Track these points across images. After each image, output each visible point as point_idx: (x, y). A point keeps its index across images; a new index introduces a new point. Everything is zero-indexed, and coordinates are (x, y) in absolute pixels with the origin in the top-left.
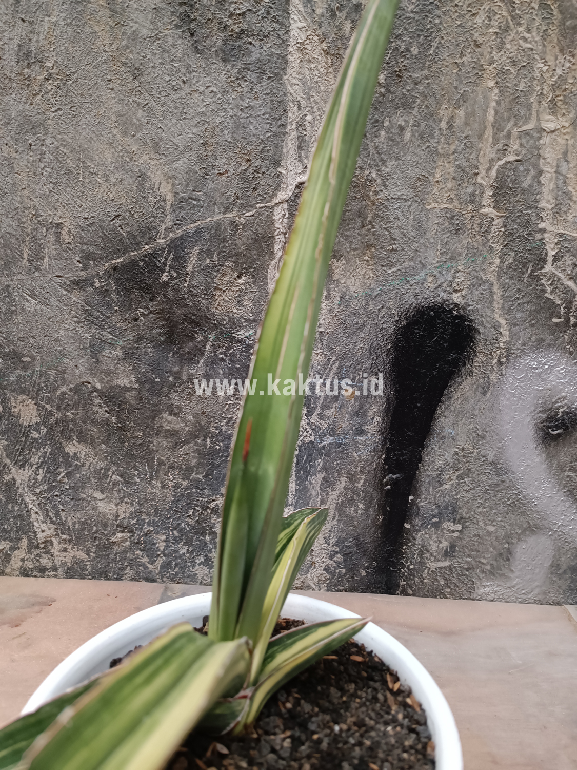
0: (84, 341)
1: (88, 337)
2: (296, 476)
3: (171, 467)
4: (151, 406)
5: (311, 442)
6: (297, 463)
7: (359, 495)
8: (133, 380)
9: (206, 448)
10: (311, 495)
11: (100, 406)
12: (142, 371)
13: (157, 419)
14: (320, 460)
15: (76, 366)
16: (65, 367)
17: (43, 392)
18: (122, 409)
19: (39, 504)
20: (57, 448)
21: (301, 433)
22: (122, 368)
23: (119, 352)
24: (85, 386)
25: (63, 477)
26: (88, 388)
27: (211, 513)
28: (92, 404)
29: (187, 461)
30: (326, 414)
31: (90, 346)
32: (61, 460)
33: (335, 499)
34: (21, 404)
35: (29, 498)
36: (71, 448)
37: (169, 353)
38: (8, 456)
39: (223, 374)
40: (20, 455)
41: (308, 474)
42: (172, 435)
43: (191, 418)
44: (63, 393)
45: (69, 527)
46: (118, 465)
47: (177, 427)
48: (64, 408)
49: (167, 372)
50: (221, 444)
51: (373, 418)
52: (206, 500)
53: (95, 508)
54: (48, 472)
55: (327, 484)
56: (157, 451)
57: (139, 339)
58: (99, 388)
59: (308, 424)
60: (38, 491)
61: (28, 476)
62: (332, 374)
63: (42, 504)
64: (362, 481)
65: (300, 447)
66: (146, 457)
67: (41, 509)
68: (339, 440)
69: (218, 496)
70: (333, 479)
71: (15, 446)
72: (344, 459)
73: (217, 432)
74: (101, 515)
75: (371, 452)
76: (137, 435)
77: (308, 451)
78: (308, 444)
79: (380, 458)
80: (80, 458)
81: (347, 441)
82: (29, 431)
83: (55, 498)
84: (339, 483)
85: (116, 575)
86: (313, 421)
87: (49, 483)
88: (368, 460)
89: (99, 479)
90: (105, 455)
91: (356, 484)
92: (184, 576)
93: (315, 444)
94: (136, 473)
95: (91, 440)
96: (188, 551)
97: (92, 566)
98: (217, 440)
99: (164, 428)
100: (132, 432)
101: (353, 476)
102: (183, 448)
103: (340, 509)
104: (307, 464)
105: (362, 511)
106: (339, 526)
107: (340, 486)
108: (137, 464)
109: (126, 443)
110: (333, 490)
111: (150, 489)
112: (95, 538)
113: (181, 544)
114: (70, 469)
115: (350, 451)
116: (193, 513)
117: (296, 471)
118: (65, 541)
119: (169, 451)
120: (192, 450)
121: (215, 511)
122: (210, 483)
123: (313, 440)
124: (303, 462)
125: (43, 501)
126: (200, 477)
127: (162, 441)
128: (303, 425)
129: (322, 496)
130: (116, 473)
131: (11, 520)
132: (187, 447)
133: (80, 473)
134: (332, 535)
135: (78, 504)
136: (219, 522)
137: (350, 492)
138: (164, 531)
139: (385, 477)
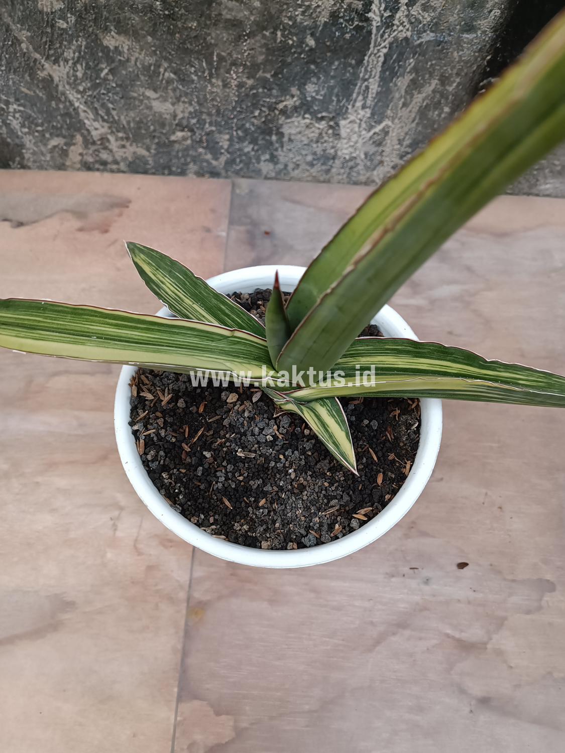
2: (380, 77)
3: (234, 64)
5: (406, 39)
6: (384, 63)
7: (447, 98)
9: (275, 42)
10: (393, 98)
13: (214, 5)
14: (412, 60)
19: (86, 103)
20: (92, 41)
21: (395, 27)
25: (107, 74)
27: (279, 114)
29: (253, 57)
30: (433, 4)
32: (100, 54)
33: (420, 102)
35: (73, 96)
36: (111, 40)
38: (36, 50)
40: (50, 49)
41: (394, 74)
42: (234, 25)
43: (257, 4)
45: (124, 126)
46: (170, 61)
47: (240, 16)
50: (295, 38)
51: (491, 11)
52: (274, 100)
53: (150, 108)
54: (88, 67)
55: (415, 85)
56: (216, 45)
59: (407, 16)
60: (81, 88)
61: (65, 72)
63: (89, 103)
64: (455, 85)
65: (391, 44)
66: (203, 52)
67: (89, 107)
68: (440, 37)
69: (288, 97)
70: (422, 82)
71: (42, 38)
72: (441, 59)
73: (291, 23)
74: (157, 115)
75: (475, 52)
76: (190, 25)
77: (400, 49)
78: (402, 40)
79: (484, 59)
80: (124, 52)
81: (450, 38)
82: (53, 19)
83: (102, 96)
84: (428, 85)
85: (179, 170)
86: (414, 13)
87: (91, 81)
88: (469, 61)
89: (150, 77)
90: (153, 49)
91: (447, 88)
92: (249, 170)
93: (410, 41)
94: (193, 70)
95: (133, 30)
96: (253, 149)
97: (154, 161)
98: (290, 33)
99: (223, 17)
100: (183, 21)
101: (447, 78)
102: (248, 42)
103: (423, 112)
104: (396, 65)
105: (446, 115)
106: (416, 129)
107: (428, 89)
108: (193, 59)
109: (177, 35)
110: (419, 93)
111: (209, 88)
112: (154, 137)
113: (246, 143)
114: (113, 65)
115: (450, 50)
116: (259, 114)
117: (380, 72)
118: (122, 139)
119: (230, 45)
120: (258, 44)
121: (283, 112)
122: (279, 83)
123: (409, 37)
124: (392, 61)
125: (89, 99)
126: (268, 76)
127: (221, 33)
128: (400, 17)
129: (406, 99)
130: (169, 70)
131: (59, 118)
132: (253, 41)
133: (126, 69)
134: (407, 137)
135: (129, 102)
136: (287, 123)
137: (438, 96)
138: (227, 131)
139: (482, 81)
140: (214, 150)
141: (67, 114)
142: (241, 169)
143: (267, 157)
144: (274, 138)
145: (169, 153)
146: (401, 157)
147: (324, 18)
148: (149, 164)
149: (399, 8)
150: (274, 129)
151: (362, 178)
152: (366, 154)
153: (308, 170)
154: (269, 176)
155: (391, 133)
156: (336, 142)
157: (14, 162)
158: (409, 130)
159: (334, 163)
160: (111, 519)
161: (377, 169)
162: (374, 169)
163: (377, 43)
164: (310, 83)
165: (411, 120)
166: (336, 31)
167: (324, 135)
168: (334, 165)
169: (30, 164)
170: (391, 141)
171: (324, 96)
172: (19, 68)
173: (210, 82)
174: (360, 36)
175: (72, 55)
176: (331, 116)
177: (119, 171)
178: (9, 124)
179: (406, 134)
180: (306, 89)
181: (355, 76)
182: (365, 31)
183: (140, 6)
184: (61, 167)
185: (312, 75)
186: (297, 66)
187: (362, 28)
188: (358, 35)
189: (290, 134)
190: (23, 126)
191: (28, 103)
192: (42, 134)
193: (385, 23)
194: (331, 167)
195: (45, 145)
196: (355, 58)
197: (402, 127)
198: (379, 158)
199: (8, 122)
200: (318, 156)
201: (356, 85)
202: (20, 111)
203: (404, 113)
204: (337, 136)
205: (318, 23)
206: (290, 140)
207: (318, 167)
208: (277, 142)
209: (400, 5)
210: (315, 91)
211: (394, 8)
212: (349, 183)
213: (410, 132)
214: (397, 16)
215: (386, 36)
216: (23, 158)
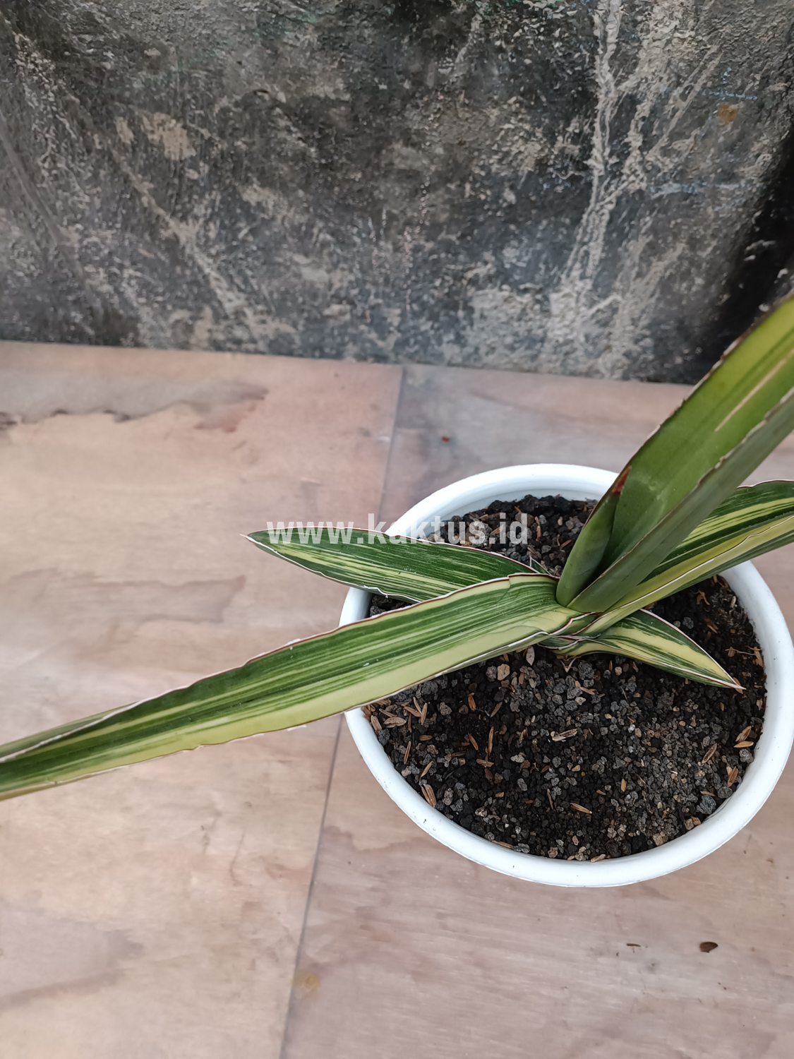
0: (247, 16)
1: (252, 8)
2: (604, 240)
3: (409, 223)
4: (373, 132)
5: (640, 192)
6: (610, 222)
7: (699, 267)
8: (341, 86)
9: (463, 197)
10: (623, 266)
11: (290, 132)
12: (356, 70)
13: (384, 152)
14: (648, 219)
15: (240, 63)
16: (221, 65)
17: (192, 109)
18: (326, 137)
19: (218, 269)
20: (230, 195)
21: (624, 177)
22: (319, 66)
23: (310, 37)
24: (260, 97)
25: (246, 235)
26: (264, 101)
27: (468, 284)
28: (274, 128)
29: (433, 215)
30: (676, 147)
31: (259, 26)
32: (238, 211)
33: (660, 272)
34: (161, 128)
35: (203, 260)
36: (252, 194)
37: (403, 38)
38: (159, 204)
39: (500, 76)
40: (176, 203)
41: (623, 236)
42: (409, 177)
43: (439, 150)
44: (225, 111)
45: (265, 299)
46: (327, 220)
47: (417, 165)
48: (231, 135)
49: (399, 73)
50: (489, 192)
51: (758, 156)
52: (460, 267)
53: (298, 276)
54: (223, 226)
55: (653, 250)
56: (386, 201)
57: (346, 11)
58: (284, 100)
59: (641, 163)
60: (213, 251)
61: (194, 232)
62: (703, 77)
63: (223, 269)
64: (710, 249)
65: (619, 199)
66: (369, 209)
67: (222, 274)
68: (688, 189)
69: (479, 264)
70: (663, 246)
71: (167, 191)
72: (689, 217)
73: (483, 173)
74: (308, 285)
75: (738, 207)
76: (352, 177)
77: (631, 205)
78: (634, 194)
79: (750, 216)
80: (268, 209)
81: (702, 190)
82: (182, 169)
83: (240, 262)
84: (672, 250)
85: (334, 352)
86: (650, 159)
87: (226, 242)
88: (729, 219)
89: (301, 239)
90: (305, 205)
91: (699, 253)
92: (427, 355)
93: (645, 194)
94: (355, 230)
95: (281, 183)
96: (432, 327)
97: (303, 341)
98: (483, 186)
99: (395, 167)
100: (344, 171)
101: (698, 241)
102: (427, 196)
103: (665, 285)
104: (626, 224)
105: (699, 289)
106: (656, 306)
107: (672, 255)
108: (355, 218)
109: (336, 189)
110: (660, 259)
111: (376, 252)
112: (303, 311)
113: (423, 320)
114: (254, 225)
115: (703, 205)
116: (442, 284)
117: (605, 233)
118: (262, 313)
119: (403, 200)
120: (440, 200)
121: (474, 282)
122: (467, 246)
123: (644, 189)
124: (620, 220)
125: (223, 264)
126: (453, 238)
127: (393, 187)
128: (631, 165)
129: (640, 267)
130: (325, 230)
131: (185, 287)
132: (433, 196)
133: (270, 229)
134: (644, 316)
135: (272, 269)
136: (477, 296)
137: (686, 264)
138: (398, 304)
139: (750, 244)
140: (381, 327)
141: (195, 282)
142: (416, 352)
143: (452, 337)
144: (461, 313)
145: (322, 330)
146: (636, 342)
147: (527, 167)
148: (294, 343)
149: (629, 154)
150: (461, 303)
151: (582, 367)
152: (587, 337)
153: (507, 356)
154: (453, 362)
155: (620, 311)
156: (545, 320)
157: (126, 338)
158: (646, 307)
159: (542, 346)
160: (203, 828)
161: (603, 355)
162: (598, 356)
163: (600, 198)
164: (509, 246)
165: (648, 294)
166: (544, 182)
167: (528, 310)
168: (542, 349)
169: (146, 341)
170: (622, 321)
171: (529, 262)
172: (137, 225)
173: (377, 244)
174: (577, 188)
175: (203, 211)
176: (538, 287)
177: (257, 352)
178: (123, 293)
179: (643, 311)
180: (502, 254)
181: (571, 238)
182: (583, 182)
183: (290, 154)
184: (185, 346)
185: (512, 237)
186: (491, 226)
187: (580, 178)
188: (574, 188)
189: (482, 310)
190: (139, 295)
191: (147, 269)
192: (163, 305)
193: (611, 172)
194: (539, 352)
195: (166, 319)
196: (570, 216)
197: (636, 303)
198: (605, 342)
199: (122, 290)
200: (521, 337)
201: (571, 250)
202: (136, 277)
203: (639, 285)
204: (546, 312)
205: (520, 173)
206: (483, 317)
207: (521, 352)
208: (465, 318)
209: (630, 149)
210: (516, 257)
211: (622, 153)
212: (563, 373)
213: (647, 310)
214: (628, 163)
215: (612, 188)
216: (137, 333)
